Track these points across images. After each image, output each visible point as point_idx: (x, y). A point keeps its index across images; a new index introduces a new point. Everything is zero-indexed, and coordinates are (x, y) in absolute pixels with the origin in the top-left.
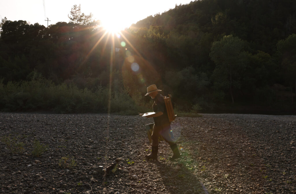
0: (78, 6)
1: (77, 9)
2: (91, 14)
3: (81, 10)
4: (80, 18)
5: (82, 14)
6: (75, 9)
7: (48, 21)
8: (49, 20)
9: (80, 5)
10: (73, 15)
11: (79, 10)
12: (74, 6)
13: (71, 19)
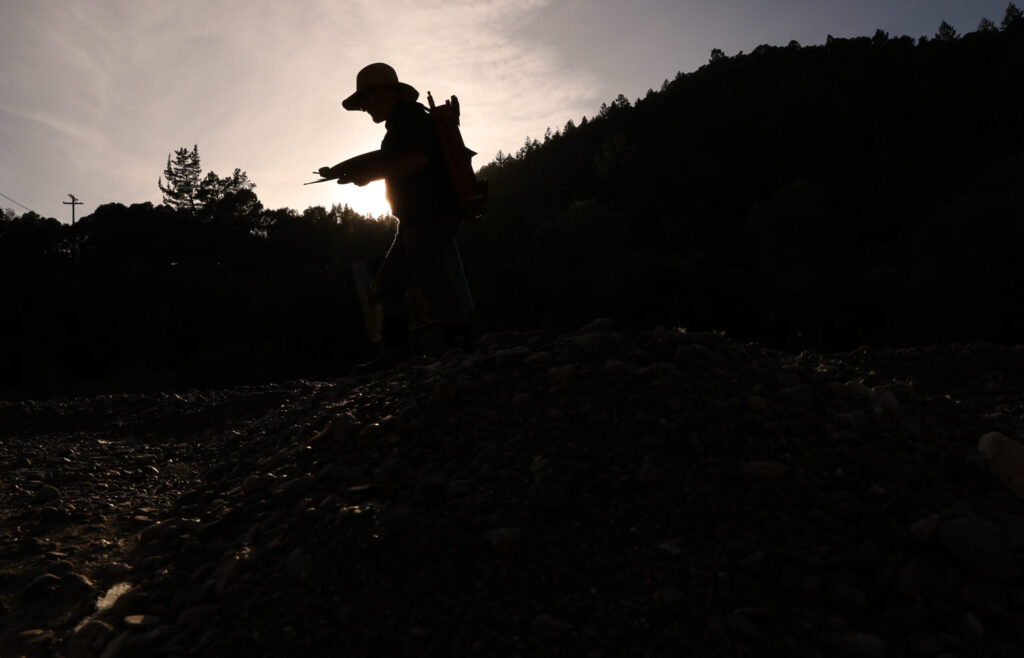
0: (190, 150)
1: (189, 161)
2: (241, 173)
3: (201, 164)
4: (202, 188)
5: (209, 175)
6: (180, 162)
7: (73, 203)
8: (79, 201)
9: (195, 149)
10: (175, 182)
11: (196, 163)
12: (179, 154)
13: (170, 193)
